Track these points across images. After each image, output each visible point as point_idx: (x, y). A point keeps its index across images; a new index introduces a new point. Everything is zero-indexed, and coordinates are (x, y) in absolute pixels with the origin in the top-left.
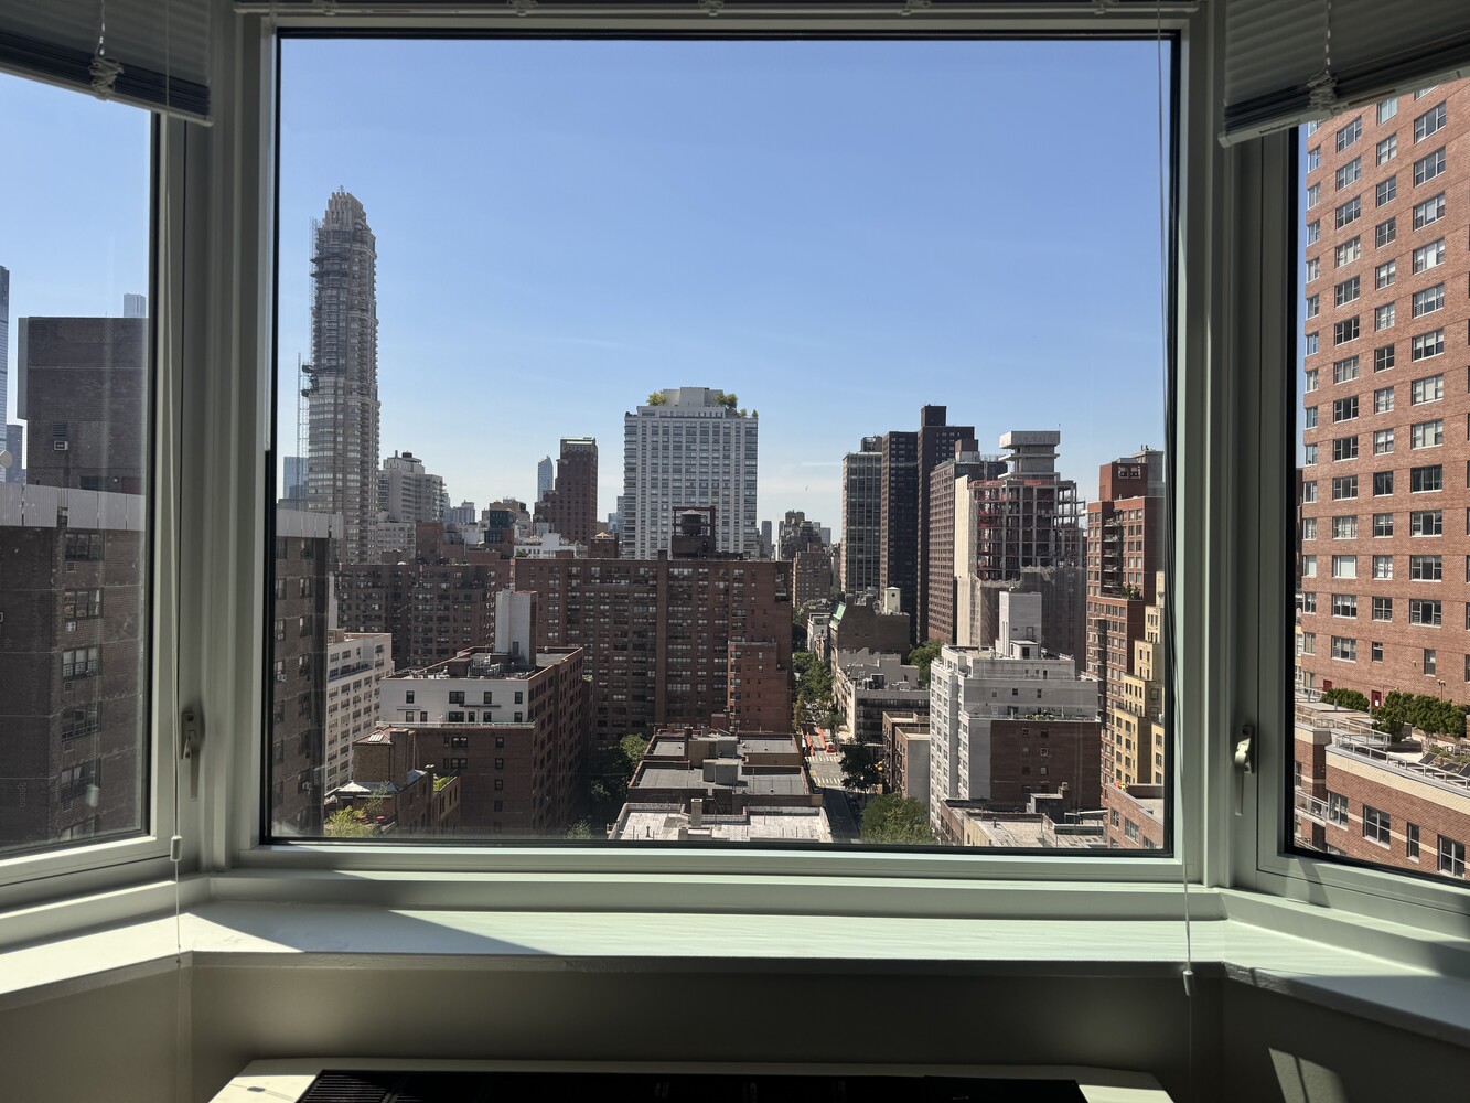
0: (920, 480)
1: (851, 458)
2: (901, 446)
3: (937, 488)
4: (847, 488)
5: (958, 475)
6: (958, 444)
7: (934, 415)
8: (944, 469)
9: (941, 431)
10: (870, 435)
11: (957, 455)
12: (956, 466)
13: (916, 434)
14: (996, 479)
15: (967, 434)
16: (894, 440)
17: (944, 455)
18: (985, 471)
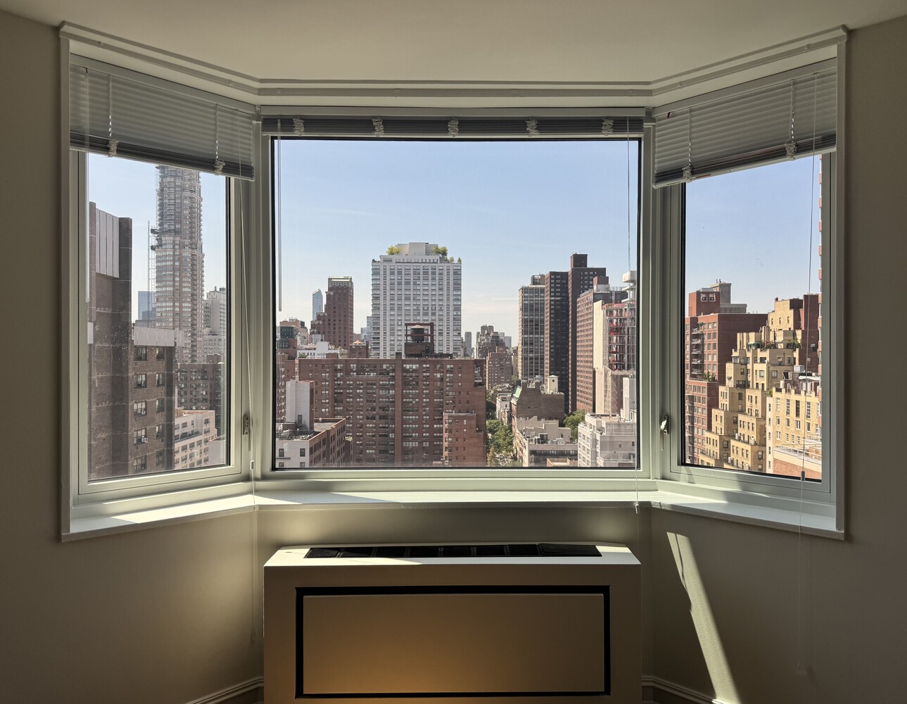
0: (570, 304)
1: (525, 290)
2: (557, 281)
3: (581, 309)
4: (522, 309)
5: (595, 300)
6: (595, 279)
7: (579, 260)
8: (587, 296)
9: (584, 271)
10: (537, 274)
11: (595, 287)
12: (594, 294)
13: (567, 273)
14: (620, 302)
15: (601, 273)
16: (553, 277)
17: (586, 287)
18: (613, 297)
